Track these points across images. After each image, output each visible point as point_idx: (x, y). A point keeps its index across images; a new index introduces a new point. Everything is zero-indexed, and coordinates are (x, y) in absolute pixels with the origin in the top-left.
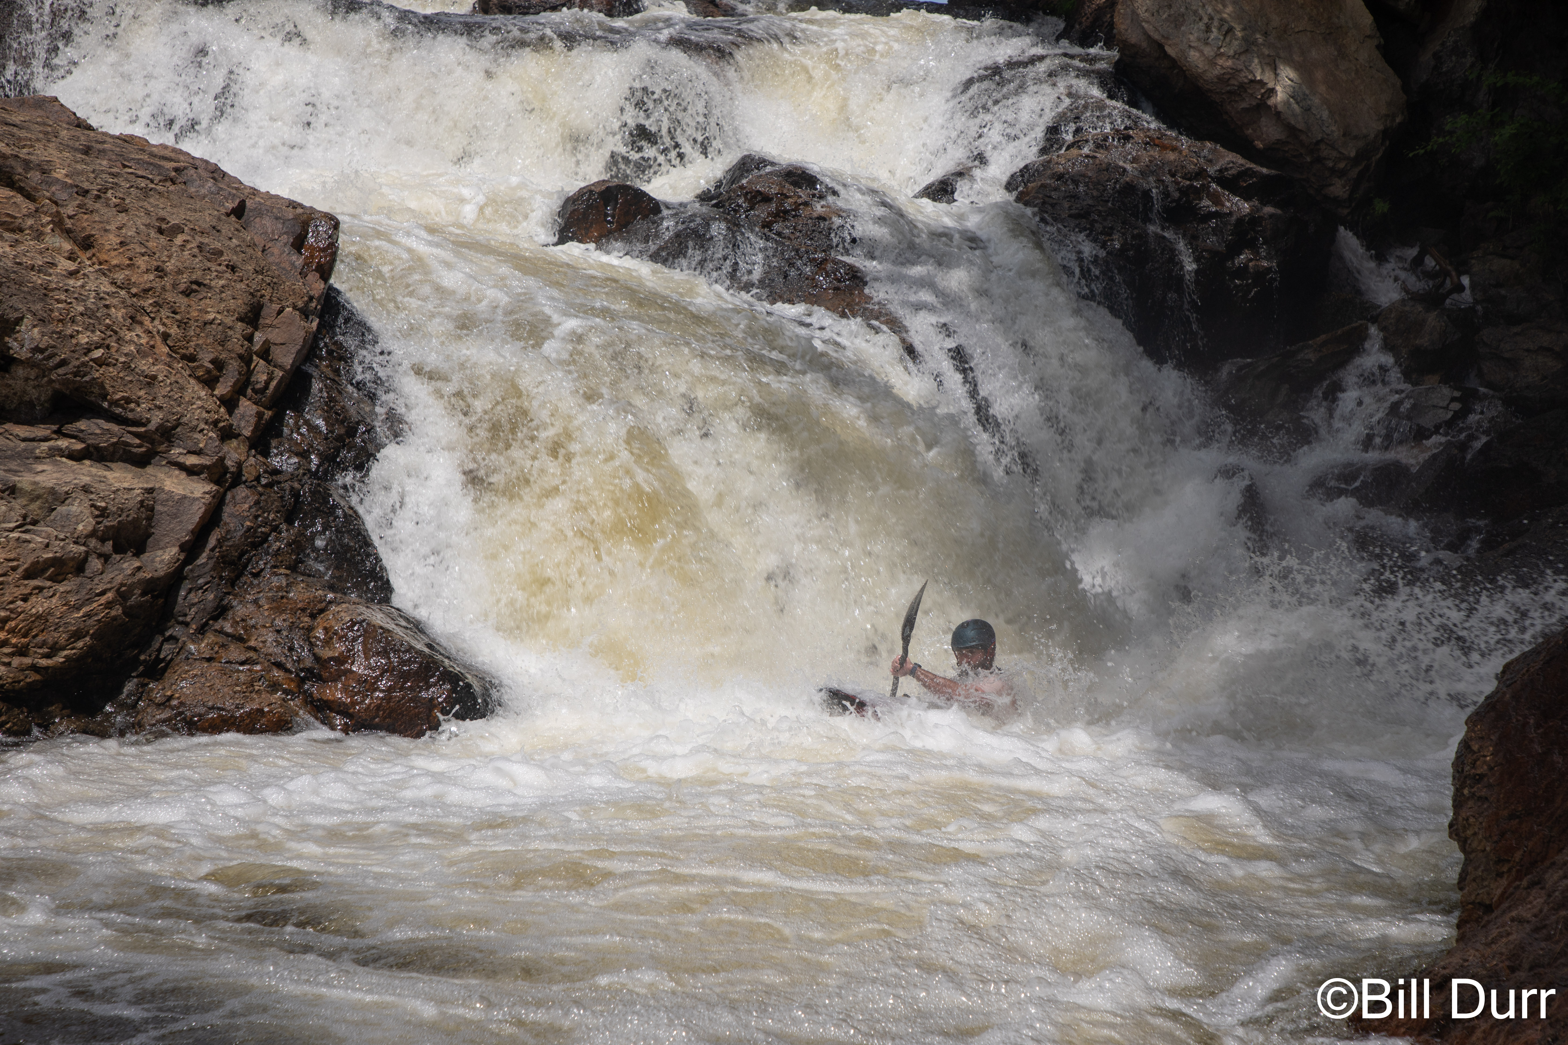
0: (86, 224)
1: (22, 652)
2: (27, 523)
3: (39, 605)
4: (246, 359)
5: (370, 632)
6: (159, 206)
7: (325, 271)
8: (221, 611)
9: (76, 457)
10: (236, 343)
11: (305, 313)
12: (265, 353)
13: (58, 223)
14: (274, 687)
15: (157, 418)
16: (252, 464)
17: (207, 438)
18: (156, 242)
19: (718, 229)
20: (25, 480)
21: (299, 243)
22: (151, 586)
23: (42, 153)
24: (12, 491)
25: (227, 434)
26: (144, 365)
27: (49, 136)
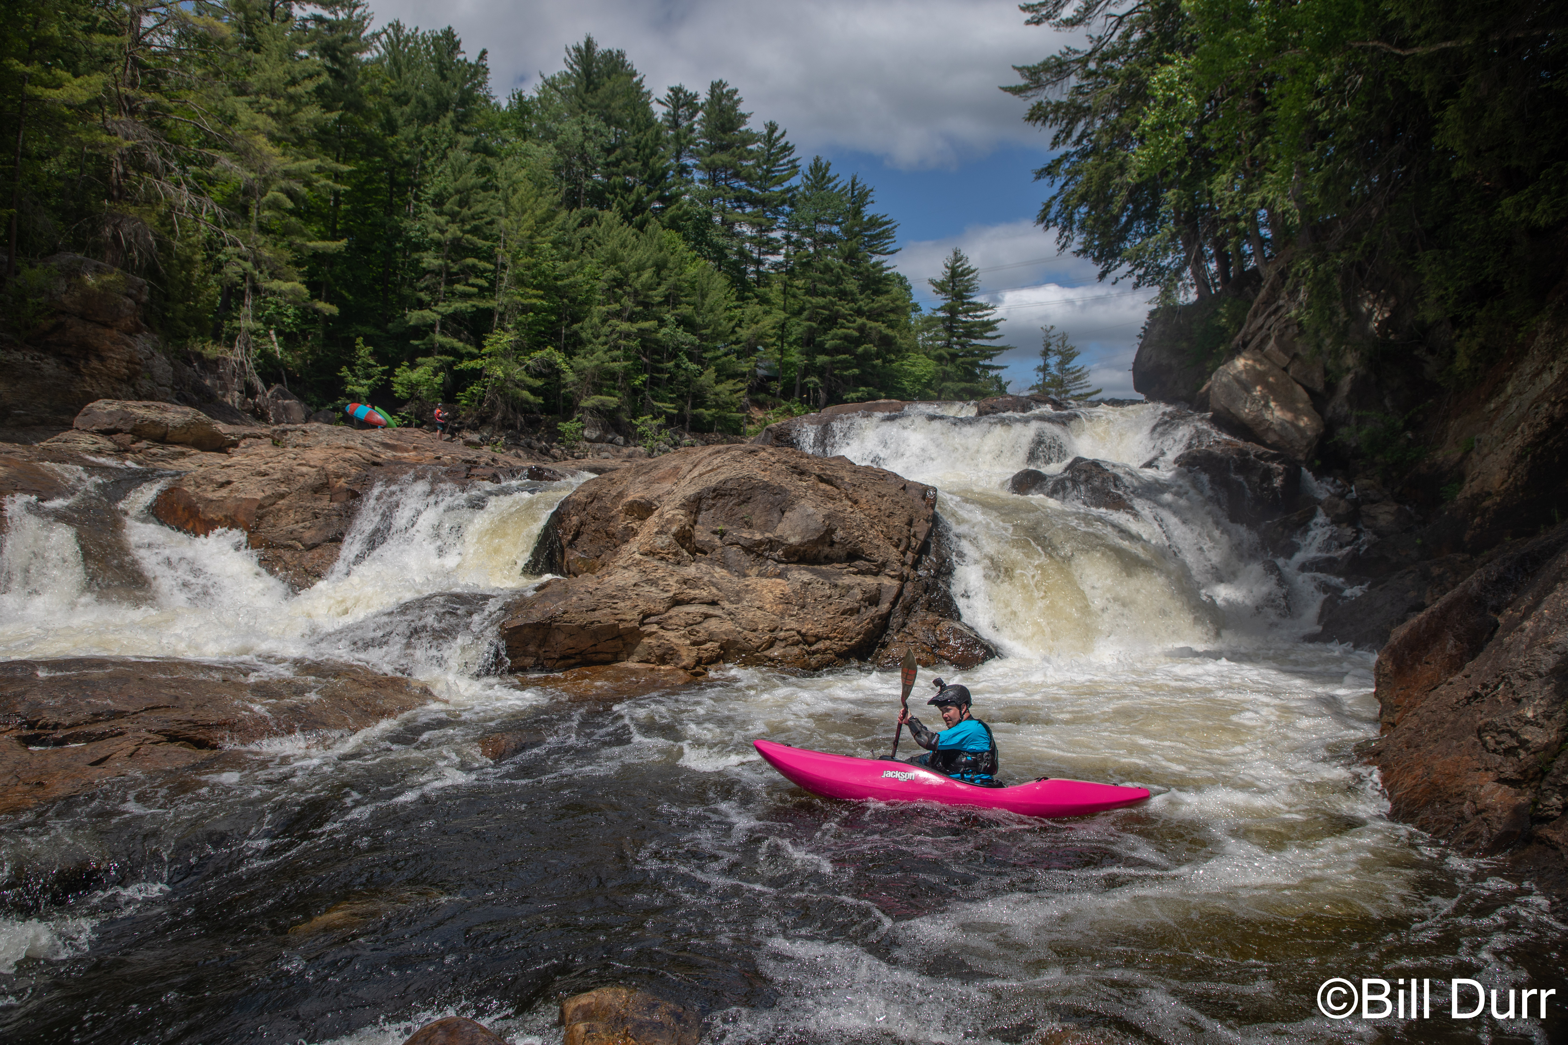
0: (856, 496)
1: (841, 640)
2: (841, 596)
3: (846, 624)
4: (908, 538)
5: (955, 631)
6: (878, 488)
7: (933, 507)
8: (904, 625)
9: (855, 574)
10: (905, 533)
11: (927, 521)
12: (915, 536)
13: (847, 496)
14: (923, 651)
15: (880, 559)
16: (912, 574)
17: (897, 565)
18: (878, 500)
19: (1069, 484)
20: (840, 582)
21: (924, 497)
22: (881, 617)
23: (842, 473)
24: (836, 586)
25: (904, 564)
26: (876, 542)
27: (843, 468)
